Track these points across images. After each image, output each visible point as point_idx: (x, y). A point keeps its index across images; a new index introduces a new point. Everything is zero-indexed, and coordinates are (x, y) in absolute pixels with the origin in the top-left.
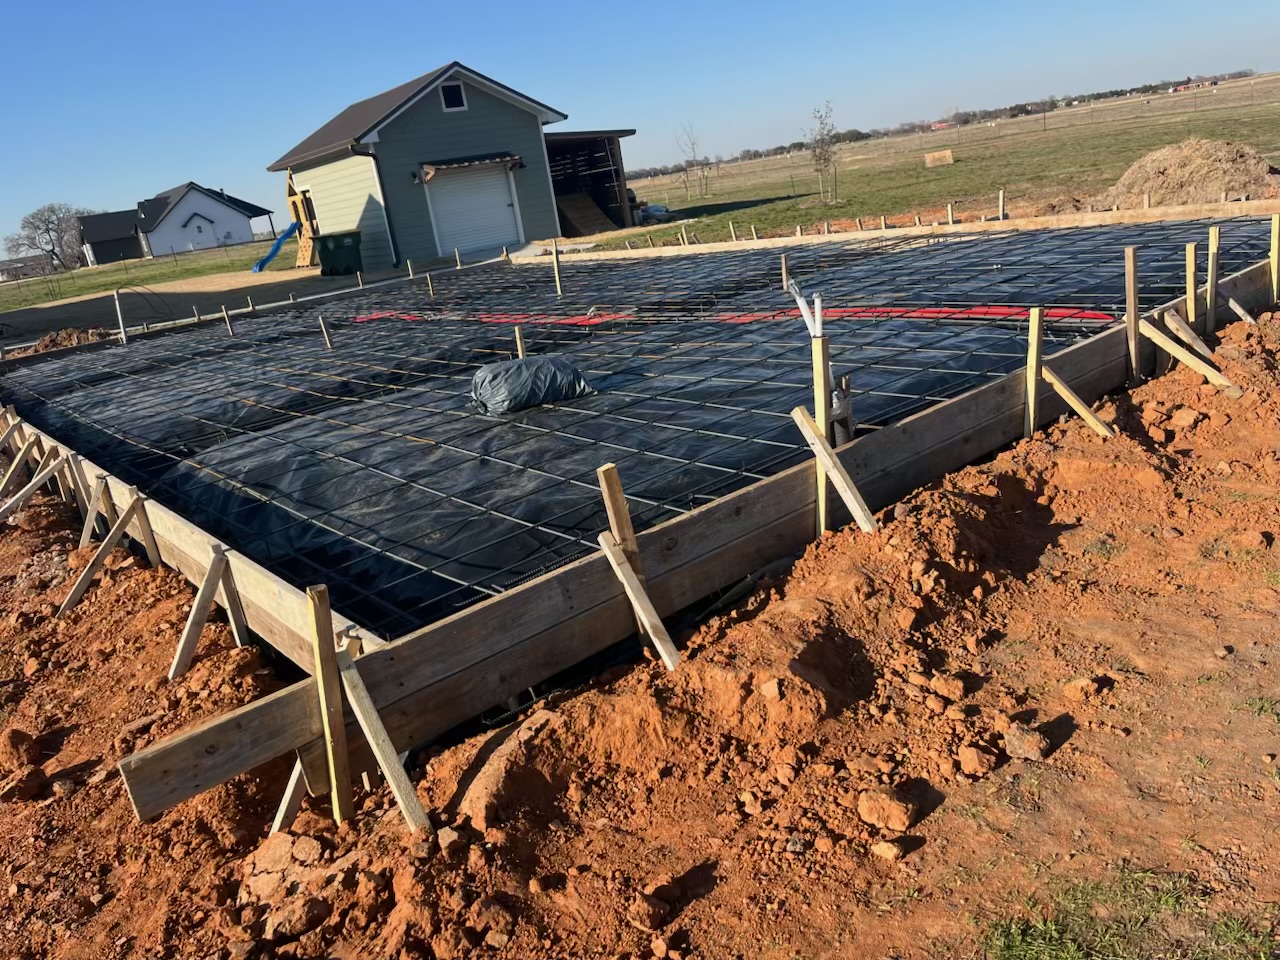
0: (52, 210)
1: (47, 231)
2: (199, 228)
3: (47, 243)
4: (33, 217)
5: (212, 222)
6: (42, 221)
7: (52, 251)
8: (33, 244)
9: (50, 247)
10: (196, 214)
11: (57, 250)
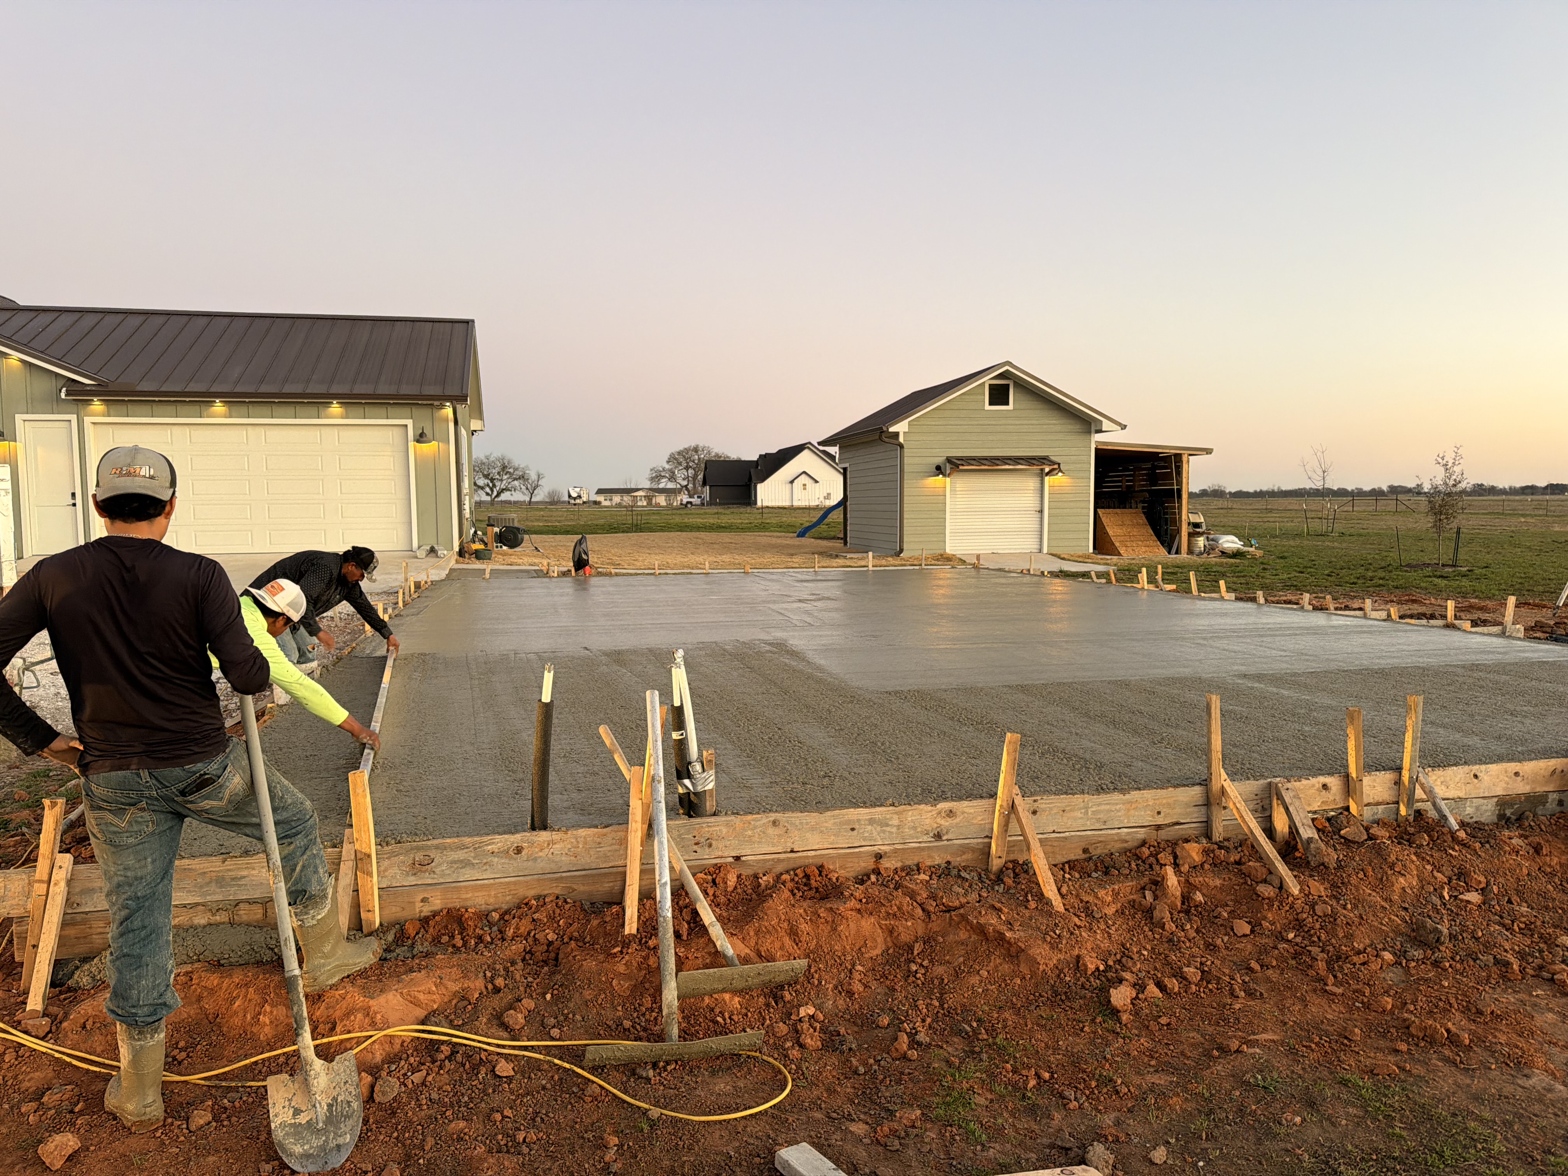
0: (696, 449)
1: (687, 468)
2: (805, 485)
3: (684, 479)
4: (679, 453)
5: (816, 482)
6: (683, 458)
7: (686, 486)
8: (672, 478)
9: (685, 483)
10: (804, 473)
11: (690, 486)
